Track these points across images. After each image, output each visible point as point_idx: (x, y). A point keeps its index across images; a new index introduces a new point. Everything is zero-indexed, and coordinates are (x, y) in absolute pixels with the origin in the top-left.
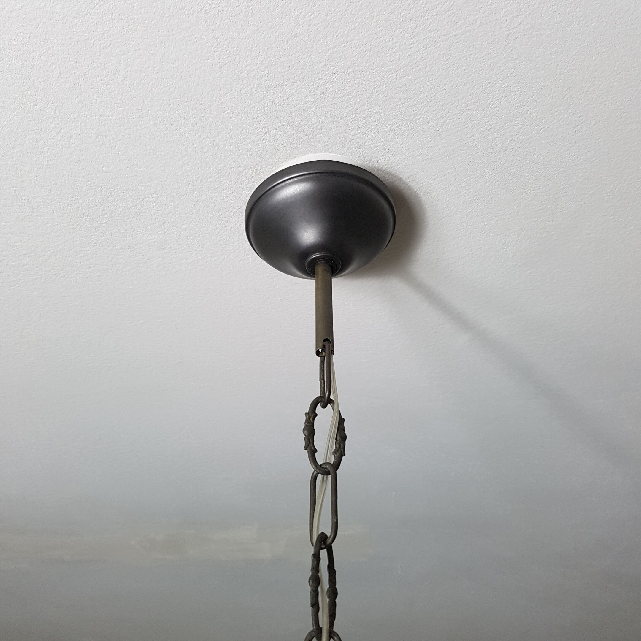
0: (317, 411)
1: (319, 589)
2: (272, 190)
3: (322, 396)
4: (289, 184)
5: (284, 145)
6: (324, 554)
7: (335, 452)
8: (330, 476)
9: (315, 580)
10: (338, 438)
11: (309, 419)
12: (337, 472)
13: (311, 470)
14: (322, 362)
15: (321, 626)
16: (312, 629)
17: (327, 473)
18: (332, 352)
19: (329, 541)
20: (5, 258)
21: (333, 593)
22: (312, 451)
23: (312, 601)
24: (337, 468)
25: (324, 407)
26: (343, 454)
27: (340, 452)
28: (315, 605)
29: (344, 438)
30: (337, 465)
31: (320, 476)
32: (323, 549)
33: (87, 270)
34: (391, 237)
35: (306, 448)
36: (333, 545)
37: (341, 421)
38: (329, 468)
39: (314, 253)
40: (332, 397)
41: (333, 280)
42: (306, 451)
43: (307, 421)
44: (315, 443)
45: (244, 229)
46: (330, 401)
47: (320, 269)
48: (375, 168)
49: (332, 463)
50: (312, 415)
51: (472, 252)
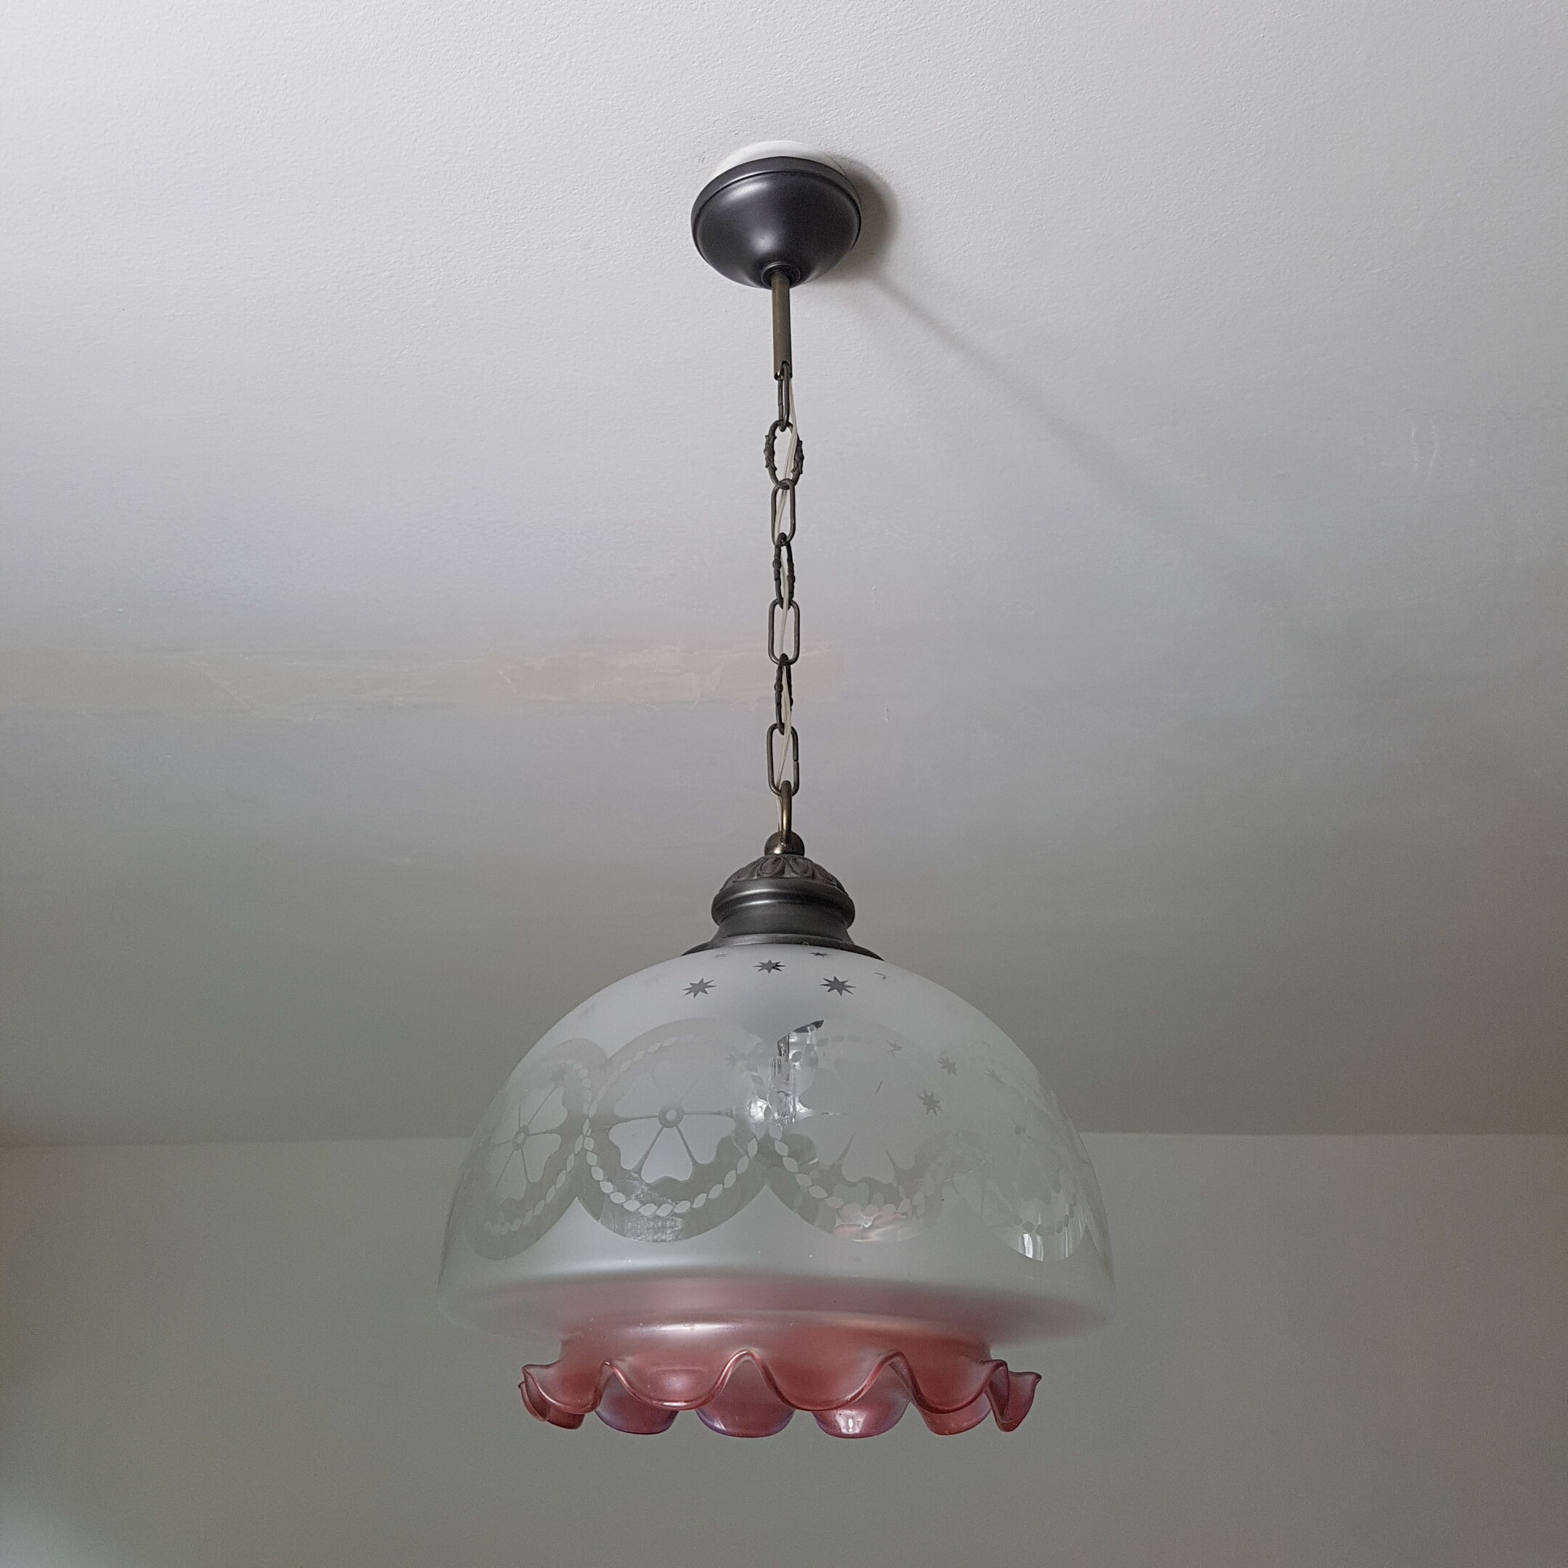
0: (776, 434)
1: (781, 570)
2: (725, 190)
3: (781, 420)
4: (744, 184)
5: (736, 132)
6: (784, 549)
7: (793, 471)
8: (789, 491)
9: (778, 563)
10: (797, 458)
11: (769, 440)
12: (796, 487)
13: (773, 485)
14: (780, 386)
15: (783, 596)
16: (775, 598)
17: (787, 488)
18: (791, 375)
19: (788, 539)
20: (398, 259)
21: (792, 579)
22: (773, 470)
23: (775, 577)
24: (795, 484)
25: (783, 430)
26: (801, 472)
27: (798, 471)
28: (778, 579)
29: (802, 458)
30: (795, 481)
31: (780, 491)
32: (783, 545)
33: (494, 275)
34: (857, 239)
35: (767, 466)
36: (791, 542)
37: (799, 443)
38: (788, 483)
39: (770, 262)
40: (790, 421)
41: (791, 290)
42: (767, 469)
43: (767, 443)
44: (775, 463)
45: (691, 234)
46: (789, 424)
47: (776, 280)
48: (838, 156)
49: (791, 478)
50: (771, 438)
51: (955, 250)
